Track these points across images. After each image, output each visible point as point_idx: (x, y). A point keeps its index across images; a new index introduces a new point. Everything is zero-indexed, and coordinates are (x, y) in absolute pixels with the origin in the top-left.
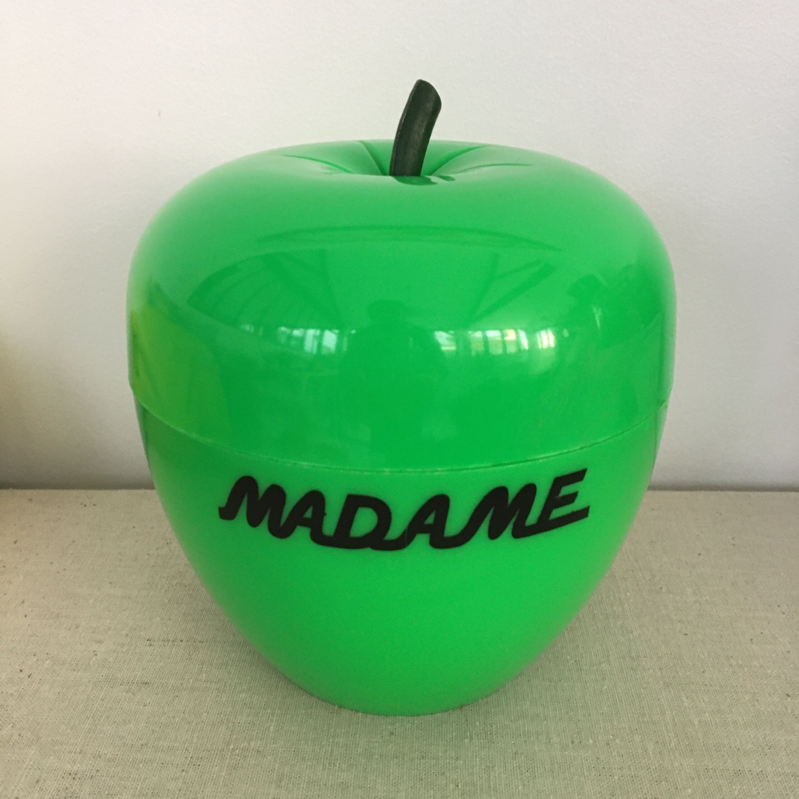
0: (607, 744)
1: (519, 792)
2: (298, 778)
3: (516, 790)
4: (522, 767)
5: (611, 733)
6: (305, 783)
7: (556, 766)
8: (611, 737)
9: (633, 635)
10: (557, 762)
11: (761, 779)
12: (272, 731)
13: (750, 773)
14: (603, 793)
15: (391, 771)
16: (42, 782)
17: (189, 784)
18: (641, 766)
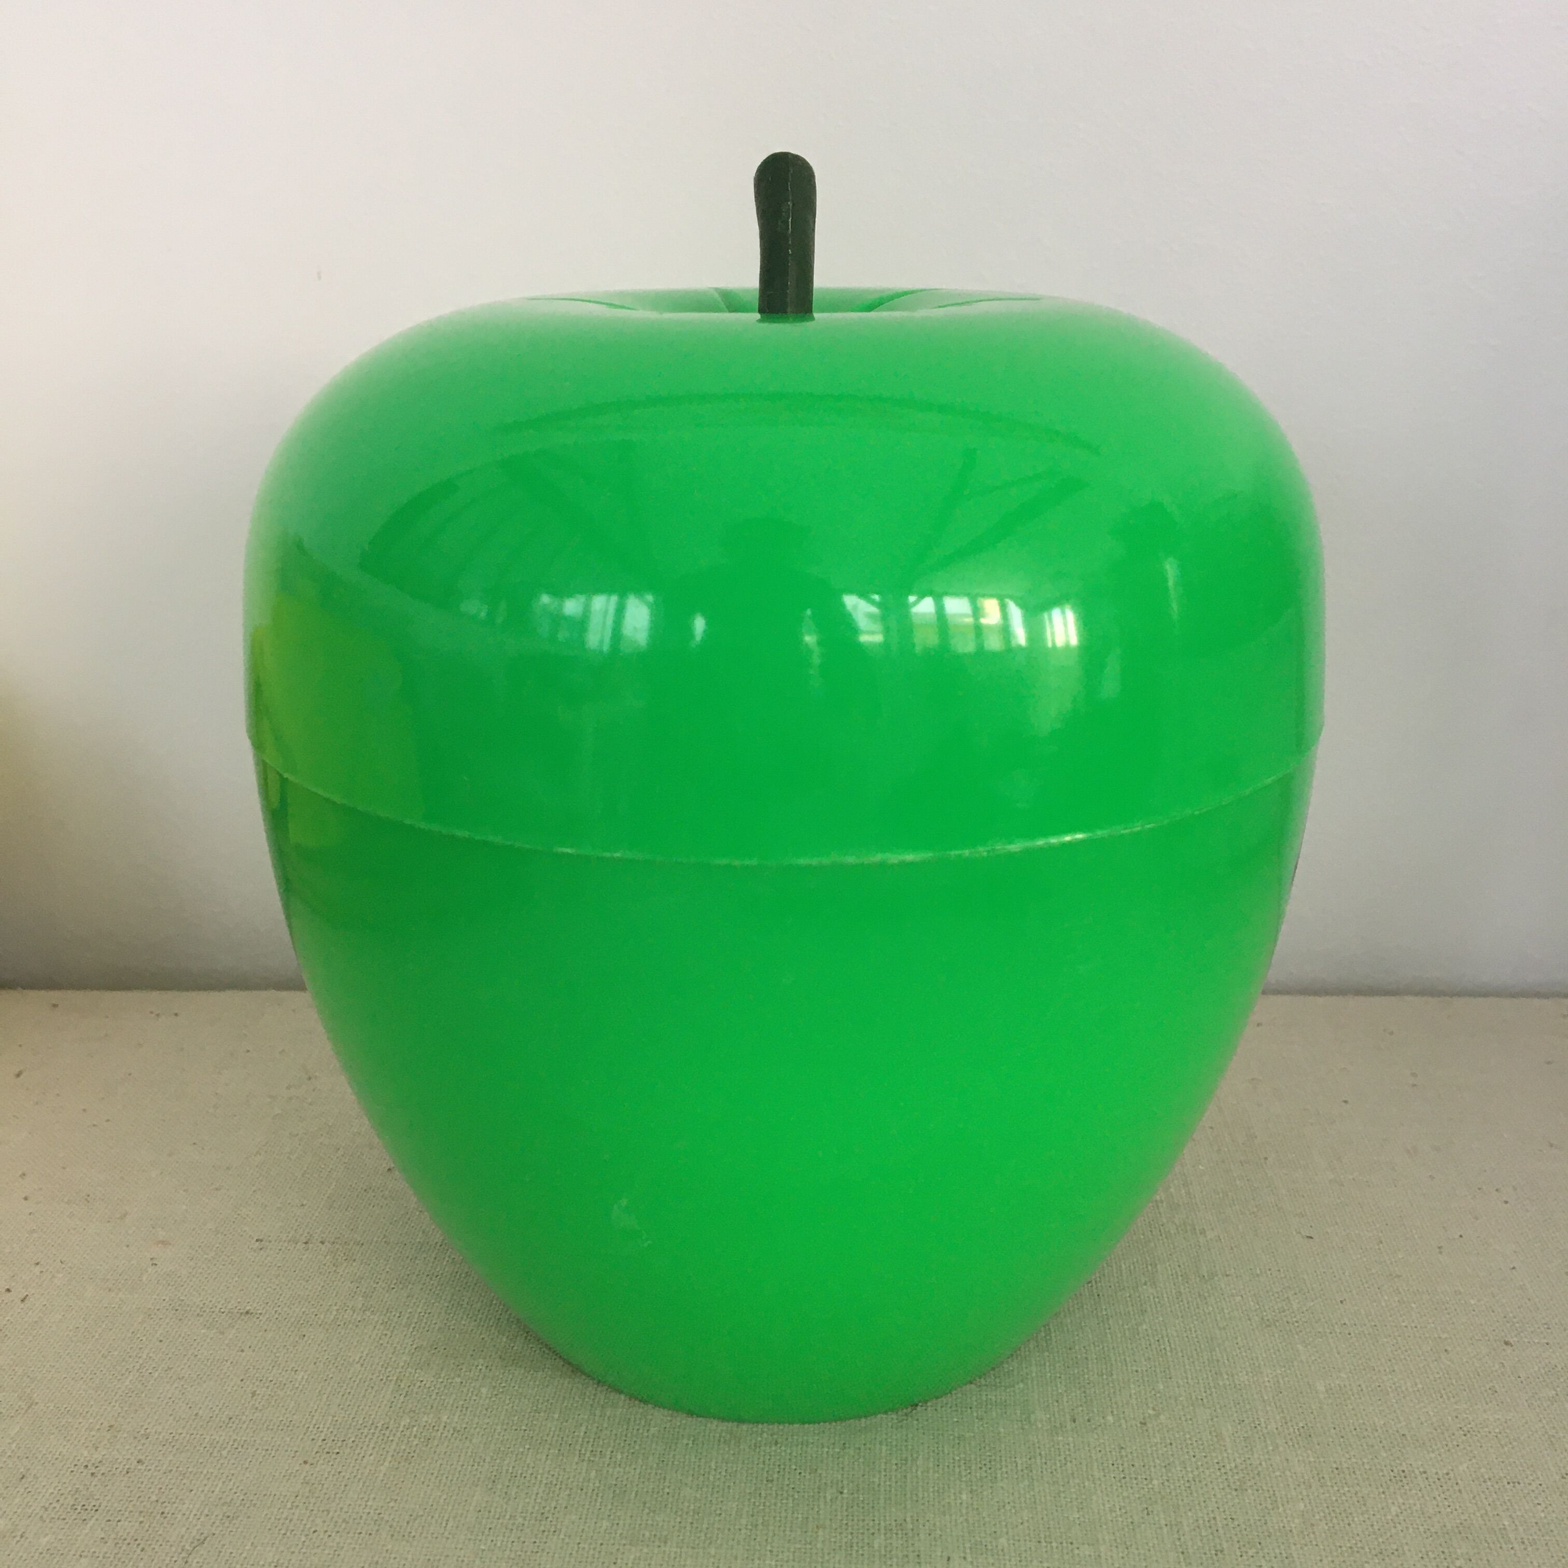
0: (1141, 1423)
1: (961, 1504)
2: (528, 1476)
3: (955, 1499)
4: (970, 1461)
5: (1151, 1405)
6: (543, 1485)
7: (1038, 1461)
8: (1151, 1412)
9: (1206, 1237)
10: (1040, 1454)
11: (1445, 1487)
12: (484, 1396)
13: (1424, 1475)
14: (1128, 1508)
15: (713, 1465)
16: (29, 1480)
17: (316, 1486)
18: (1207, 1463)
